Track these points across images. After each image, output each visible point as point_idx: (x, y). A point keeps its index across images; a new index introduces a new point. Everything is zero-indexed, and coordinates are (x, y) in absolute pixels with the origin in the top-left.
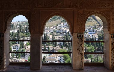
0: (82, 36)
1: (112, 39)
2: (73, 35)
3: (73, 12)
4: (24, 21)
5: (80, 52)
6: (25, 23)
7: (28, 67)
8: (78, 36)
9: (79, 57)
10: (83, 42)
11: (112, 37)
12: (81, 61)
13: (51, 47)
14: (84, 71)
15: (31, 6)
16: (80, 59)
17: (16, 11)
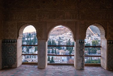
0: (83, 42)
1: (108, 45)
5: (82, 55)
7: (36, 67)
8: (80, 42)
10: (84, 46)
12: (82, 62)
14: (85, 70)
15: (38, 18)
16: (81, 60)
17: (26, 22)
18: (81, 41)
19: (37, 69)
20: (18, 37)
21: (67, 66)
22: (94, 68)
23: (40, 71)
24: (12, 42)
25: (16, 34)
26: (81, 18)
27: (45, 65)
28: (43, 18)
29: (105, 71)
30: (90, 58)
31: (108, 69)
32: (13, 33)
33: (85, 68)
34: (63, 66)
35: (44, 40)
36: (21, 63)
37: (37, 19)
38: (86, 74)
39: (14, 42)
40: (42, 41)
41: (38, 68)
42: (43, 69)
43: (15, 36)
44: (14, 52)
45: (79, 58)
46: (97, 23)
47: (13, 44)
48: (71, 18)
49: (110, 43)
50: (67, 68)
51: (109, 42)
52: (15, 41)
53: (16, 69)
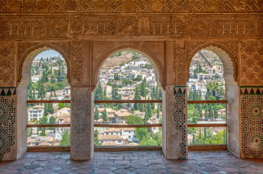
0: (183, 91)
1: (242, 96)
2: (165, 89)
3: (165, 42)
4: (53, 59)
5: (181, 124)
6: (55, 61)
8: (175, 92)
9: (178, 133)
10: (186, 102)
11: (243, 92)
12: (181, 142)
13: (109, 110)
14: (189, 162)
15: (72, 32)
16: (180, 137)
17: (41, 42)
18: (177, 89)
19: (69, 162)
20: (19, 81)
21: (145, 153)
22: (212, 155)
23: (77, 166)
25: (15, 74)
26: (176, 32)
27: (90, 152)
28: (85, 31)
29: (237, 160)
30: (203, 132)
31: (243, 156)
32: (6, 71)
33: (190, 155)
34: (135, 153)
35: (87, 86)
36: (25, 149)
37: (68, 35)
38: (191, 169)
39: (9, 93)
40: (81, 89)
41: (72, 160)
42: (84, 163)
43: (11, 79)
44: (10, 121)
45: (175, 131)
46: (214, 46)
47: (5, 98)
48: (154, 33)
49: (246, 92)
50: (145, 158)
51: (243, 90)
52: (12, 91)
53: (15, 163)
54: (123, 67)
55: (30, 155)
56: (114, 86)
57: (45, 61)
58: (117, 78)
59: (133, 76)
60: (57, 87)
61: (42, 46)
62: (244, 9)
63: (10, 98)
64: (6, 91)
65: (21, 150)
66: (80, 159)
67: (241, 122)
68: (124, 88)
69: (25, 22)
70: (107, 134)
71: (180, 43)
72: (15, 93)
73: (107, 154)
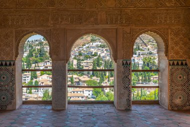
0: (128, 64)
1: (170, 67)
2: (116, 62)
3: (117, 29)
4: (36, 41)
5: (127, 86)
6: (37, 42)
7: (49, 107)
8: (123, 64)
9: (125, 92)
10: (131, 71)
11: (171, 64)
12: (127, 98)
13: (75, 76)
14: (133, 112)
15: (52, 22)
16: (126, 95)
17: (31, 29)
18: (125, 62)
19: (51, 111)
20: (16, 56)
21: (102, 105)
22: (148, 107)
23: (57, 114)
24: (6, 64)
25: (14, 51)
26: (124, 22)
27: (65, 104)
28: (61, 22)
29: (166, 111)
30: (140, 92)
31: (170, 109)
32: (8, 49)
33: (133, 107)
34: (95, 105)
35: (63, 60)
36: (22, 102)
37: (49, 25)
38: (134, 117)
39: (10, 65)
40: (59, 62)
41: (53, 109)
42: (62, 112)
43: (11, 55)
44: (11, 83)
45: (123, 91)
46: (151, 31)
47: (8, 68)
48: (109, 23)
49: (173, 64)
50: (103, 109)
51: (171, 62)
52: (12, 63)
53: (15, 111)
54: (85, 47)
55: (24, 106)
56: (79, 60)
57: (31, 43)
58: (80, 54)
59: (92, 53)
60: (39, 60)
61: (32, 32)
62: (173, 5)
63: (10, 68)
64: (8, 63)
65: (18, 103)
66: (59, 109)
67: (169, 85)
68: (85, 61)
69: (20, 16)
70: (74, 92)
71: (127, 29)
72: (14, 65)
73: (77, 106)
